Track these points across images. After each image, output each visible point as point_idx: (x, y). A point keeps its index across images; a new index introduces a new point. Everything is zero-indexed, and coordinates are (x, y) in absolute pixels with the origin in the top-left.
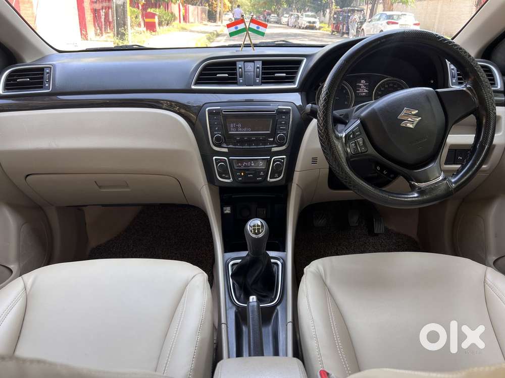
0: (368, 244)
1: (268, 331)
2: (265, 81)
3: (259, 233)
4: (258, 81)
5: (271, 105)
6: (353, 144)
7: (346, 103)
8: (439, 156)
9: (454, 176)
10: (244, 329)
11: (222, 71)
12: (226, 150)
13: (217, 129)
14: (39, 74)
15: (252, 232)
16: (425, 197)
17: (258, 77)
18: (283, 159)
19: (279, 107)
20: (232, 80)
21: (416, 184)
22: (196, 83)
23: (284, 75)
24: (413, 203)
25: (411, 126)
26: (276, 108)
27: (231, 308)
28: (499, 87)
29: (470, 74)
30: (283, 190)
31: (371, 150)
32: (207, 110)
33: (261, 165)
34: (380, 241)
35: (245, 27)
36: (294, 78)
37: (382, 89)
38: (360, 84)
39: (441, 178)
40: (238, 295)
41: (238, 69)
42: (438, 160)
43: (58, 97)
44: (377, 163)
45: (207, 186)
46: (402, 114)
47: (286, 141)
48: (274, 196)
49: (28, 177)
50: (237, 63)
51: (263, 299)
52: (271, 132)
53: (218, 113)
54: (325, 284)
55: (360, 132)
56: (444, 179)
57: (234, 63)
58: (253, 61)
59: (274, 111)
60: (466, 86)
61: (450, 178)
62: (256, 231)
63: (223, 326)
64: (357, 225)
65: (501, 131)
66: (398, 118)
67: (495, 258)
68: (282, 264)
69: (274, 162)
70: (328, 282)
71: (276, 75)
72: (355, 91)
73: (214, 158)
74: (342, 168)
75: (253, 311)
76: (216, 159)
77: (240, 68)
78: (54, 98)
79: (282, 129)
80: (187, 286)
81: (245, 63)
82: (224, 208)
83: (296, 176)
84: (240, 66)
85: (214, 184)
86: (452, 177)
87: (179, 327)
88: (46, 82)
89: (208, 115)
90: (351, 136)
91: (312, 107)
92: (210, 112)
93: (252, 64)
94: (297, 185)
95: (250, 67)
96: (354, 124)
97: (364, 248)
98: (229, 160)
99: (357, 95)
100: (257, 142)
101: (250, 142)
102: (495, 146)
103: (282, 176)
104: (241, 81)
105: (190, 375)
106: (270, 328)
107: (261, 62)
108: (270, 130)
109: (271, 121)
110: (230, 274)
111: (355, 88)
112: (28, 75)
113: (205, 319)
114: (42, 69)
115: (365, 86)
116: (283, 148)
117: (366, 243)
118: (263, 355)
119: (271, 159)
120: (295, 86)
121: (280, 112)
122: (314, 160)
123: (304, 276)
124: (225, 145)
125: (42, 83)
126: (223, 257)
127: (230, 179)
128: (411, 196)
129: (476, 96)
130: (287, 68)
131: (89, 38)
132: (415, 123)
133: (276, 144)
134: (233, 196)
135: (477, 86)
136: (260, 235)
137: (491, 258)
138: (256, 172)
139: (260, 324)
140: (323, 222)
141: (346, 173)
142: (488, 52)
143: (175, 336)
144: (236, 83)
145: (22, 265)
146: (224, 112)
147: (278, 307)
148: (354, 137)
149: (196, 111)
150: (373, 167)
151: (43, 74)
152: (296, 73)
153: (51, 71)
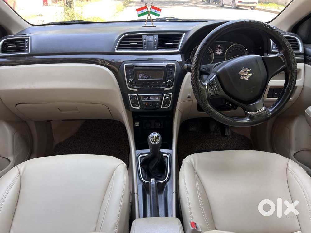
0: (221, 141)
1: (161, 197)
2: (160, 47)
3: (156, 141)
4: (155, 47)
5: (164, 62)
6: (212, 90)
7: (209, 59)
8: (263, 96)
9: (271, 108)
10: (148, 196)
11: (134, 41)
12: (136, 90)
13: (131, 77)
14: (21, 43)
15: (152, 141)
16: (253, 121)
17: (155, 45)
18: (171, 95)
19: (168, 64)
20: (140, 47)
21: (249, 113)
22: (118, 49)
23: (171, 43)
24: (246, 124)
25: (247, 79)
26: (167, 64)
27: (140, 184)
28: (301, 51)
29: (283, 47)
30: (170, 114)
31: (223, 93)
32: (125, 65)
33: (157, 99)
34: (228, 140)
35: (147, 11)
36: (177, 45)
37: (231, 51)
38: (218, 48)
39: (263, 109)
40: (144, 175)
41: (143, 39)
42: (262, 99)
43: (34, 57)
44: (226, 100)
45: (125, 111)
46: (241, 71)
47: (173, 84)
48: (165, 116)
49: (18, 105)
50: (143, 36)
51: (159, 178)
52: (163, 79)
53: (131, 67)
54: (194, 170)
55: (216, 82)
56: (265, 110)
57: (141, 36)
58: (152, 35)
59: (165, 66)
60: (280, 54)
61: (269, 109)
62: (155, 140)
63: (136, 195)
64: (215, 130)
65: (301, 78)
66: (239, 74)
67: (294, 152)
68: (170, 157)
69: (165, 97)
70: (196, 169)
71: (167, 44)
72: (214, 52)
73: (129, 94)
74: (205, 104)
75: (153, 188)
76: (130, 95)
77: (145, 39)
78: (31, 57)
79: (170, 77)
80: (114, 171)
81: (148, 36)
82: (136, 123)
83: (178, 105)
84: (145, 38)
85: (129, 110)
86: (270, 108)
87: (110, 196)
88: (27, 47)
89: (125, 68)
90: (211, 85)
91: (187, 66)
92: (127, 67)
93: (152, 37)
94: (179, 110)
95: (150, 38)
96: (213, 76)
97: (218, 144)
98: (138, 96)
99: (215, 55)
100: (155, 85)
101: (150, 85)
102: (297, 87)
103: (170, 105)
104: (145, 47)
105: (117, 225)
106: (163, 196)
107: (157, 35)
108: (163, 78)
109: (164, 72)
110: (139, 164)
111: (215, 50)
112: (15, 43)
113: (125, 191)
114: (23, 39)
115: (221, 49)
116: (171, 88)
117: (220, 141)
118: (158, 216)
119: (163, 95)
120: (178, 51)
121: (169, 67)
122: (189, 95)
123: (182, 165)
124: (135, 87)
125: (24, 48)
126: (135, 153)
127: (139, 107)
128: (245, 120)
129: (286, 60)
130: (174, 39)
131: (48, 5)
132: (249, 76)
133: (166, 86)
134: (141, 117)
135: (286, 54)
136: (157, 143)
137: (293, 152)
138: (155, 103)
139: (157, 193)
140: (194, 128)
141: (207, 107)
142: (295, 29)
143: (108, 202)
144: (142, 49)
145: (15, 157)
146: (135, 66)
147: (168, 183)
148: (212, 85)
149: (118, 66)
150: (224, 102)
151: (24, 42)
152: (179, 42)
153: (29, 41)
